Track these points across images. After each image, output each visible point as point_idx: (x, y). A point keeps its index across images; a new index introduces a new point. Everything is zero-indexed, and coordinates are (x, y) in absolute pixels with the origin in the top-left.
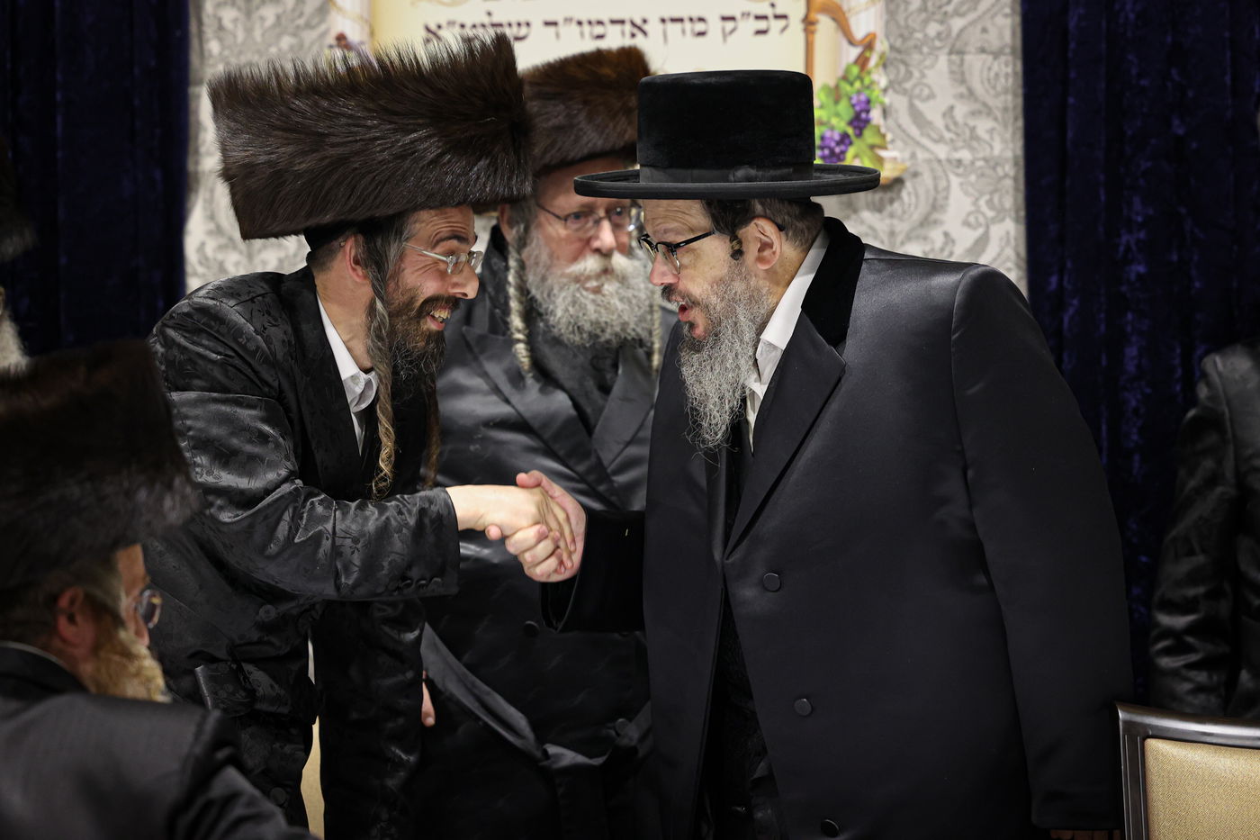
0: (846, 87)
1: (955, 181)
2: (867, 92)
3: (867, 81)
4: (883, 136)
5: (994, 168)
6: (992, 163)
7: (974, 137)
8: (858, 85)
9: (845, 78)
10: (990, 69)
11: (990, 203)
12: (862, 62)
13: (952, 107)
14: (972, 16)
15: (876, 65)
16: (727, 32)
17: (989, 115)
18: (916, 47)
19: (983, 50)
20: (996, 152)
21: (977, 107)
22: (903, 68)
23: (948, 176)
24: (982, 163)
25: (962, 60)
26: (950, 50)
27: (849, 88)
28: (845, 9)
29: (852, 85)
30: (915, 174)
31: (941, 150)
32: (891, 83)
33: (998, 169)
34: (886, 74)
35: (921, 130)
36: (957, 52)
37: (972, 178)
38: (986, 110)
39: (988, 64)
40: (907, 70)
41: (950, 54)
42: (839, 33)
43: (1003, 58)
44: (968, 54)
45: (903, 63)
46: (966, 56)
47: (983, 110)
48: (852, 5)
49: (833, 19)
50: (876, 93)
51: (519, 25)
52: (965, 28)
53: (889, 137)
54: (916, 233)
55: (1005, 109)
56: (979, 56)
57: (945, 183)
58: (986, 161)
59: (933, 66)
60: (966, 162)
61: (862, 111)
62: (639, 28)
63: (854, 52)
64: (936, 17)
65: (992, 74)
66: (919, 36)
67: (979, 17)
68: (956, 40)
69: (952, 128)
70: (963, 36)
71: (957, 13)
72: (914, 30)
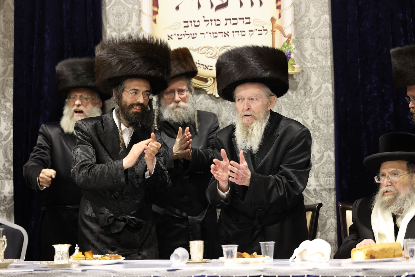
1: (313, 73)
2: (290, 50)
3: (289, 47)
4: (295, 61)
5: (323, 69)
6: (322, 68)
7: (318, 61)
8: (287, 48)
9: (283, 46)
10: (321, 42)
11: (322, 78)
12: (288, 41)
13: (312, 53)
14: (317, 28)
15: (292, 42)
16: (251, 34)
17: (322, 55)
18: (302, 37)
19: (320, 38)
20: (324, 65)
21: (318, 52)
22: (299, 43)
23: (311, 71)
24: (320, 68)
25: (314, 40)
26: (311, 37)
27: (285, 49)
28: (283, 28)
29: (285, 48)
30: (302, 71)
31: (309, 65)
32: (296, 47)
33: (324, 69)
34: (294, 45)
35: (304, 59)
36: (313, 38)
37: (317, 72)
38: (321, 53)
39: (321, 41)
40: (300, 44)
41: (311, 39)
42: (282, 34)
43: (325, 39)
44: (316, 38)
45: (299, 41)
46: (315, 39)
47: (320, 53)
48: (285, 27)
49: (280, 30)
50: (292, 50)
51: (194, 34)
52: (315, 31)
53: (296, 62)
54: (303, 87)
55: (326, 53)
56: (318, 39)
57: (310, 73)
58: (321, 67)
59: (306, 42)
60: (315, 68)
61: (288, 55)
62: (227, 34)
63: (286, 39)
64: (307, 29)
65: (322, 44)
66: (303, 34)
67: (319, 28)
68: (312, 35)
69: (312, 58)
70: (314, 34)
71: (312, 28)
72: (301, 33)
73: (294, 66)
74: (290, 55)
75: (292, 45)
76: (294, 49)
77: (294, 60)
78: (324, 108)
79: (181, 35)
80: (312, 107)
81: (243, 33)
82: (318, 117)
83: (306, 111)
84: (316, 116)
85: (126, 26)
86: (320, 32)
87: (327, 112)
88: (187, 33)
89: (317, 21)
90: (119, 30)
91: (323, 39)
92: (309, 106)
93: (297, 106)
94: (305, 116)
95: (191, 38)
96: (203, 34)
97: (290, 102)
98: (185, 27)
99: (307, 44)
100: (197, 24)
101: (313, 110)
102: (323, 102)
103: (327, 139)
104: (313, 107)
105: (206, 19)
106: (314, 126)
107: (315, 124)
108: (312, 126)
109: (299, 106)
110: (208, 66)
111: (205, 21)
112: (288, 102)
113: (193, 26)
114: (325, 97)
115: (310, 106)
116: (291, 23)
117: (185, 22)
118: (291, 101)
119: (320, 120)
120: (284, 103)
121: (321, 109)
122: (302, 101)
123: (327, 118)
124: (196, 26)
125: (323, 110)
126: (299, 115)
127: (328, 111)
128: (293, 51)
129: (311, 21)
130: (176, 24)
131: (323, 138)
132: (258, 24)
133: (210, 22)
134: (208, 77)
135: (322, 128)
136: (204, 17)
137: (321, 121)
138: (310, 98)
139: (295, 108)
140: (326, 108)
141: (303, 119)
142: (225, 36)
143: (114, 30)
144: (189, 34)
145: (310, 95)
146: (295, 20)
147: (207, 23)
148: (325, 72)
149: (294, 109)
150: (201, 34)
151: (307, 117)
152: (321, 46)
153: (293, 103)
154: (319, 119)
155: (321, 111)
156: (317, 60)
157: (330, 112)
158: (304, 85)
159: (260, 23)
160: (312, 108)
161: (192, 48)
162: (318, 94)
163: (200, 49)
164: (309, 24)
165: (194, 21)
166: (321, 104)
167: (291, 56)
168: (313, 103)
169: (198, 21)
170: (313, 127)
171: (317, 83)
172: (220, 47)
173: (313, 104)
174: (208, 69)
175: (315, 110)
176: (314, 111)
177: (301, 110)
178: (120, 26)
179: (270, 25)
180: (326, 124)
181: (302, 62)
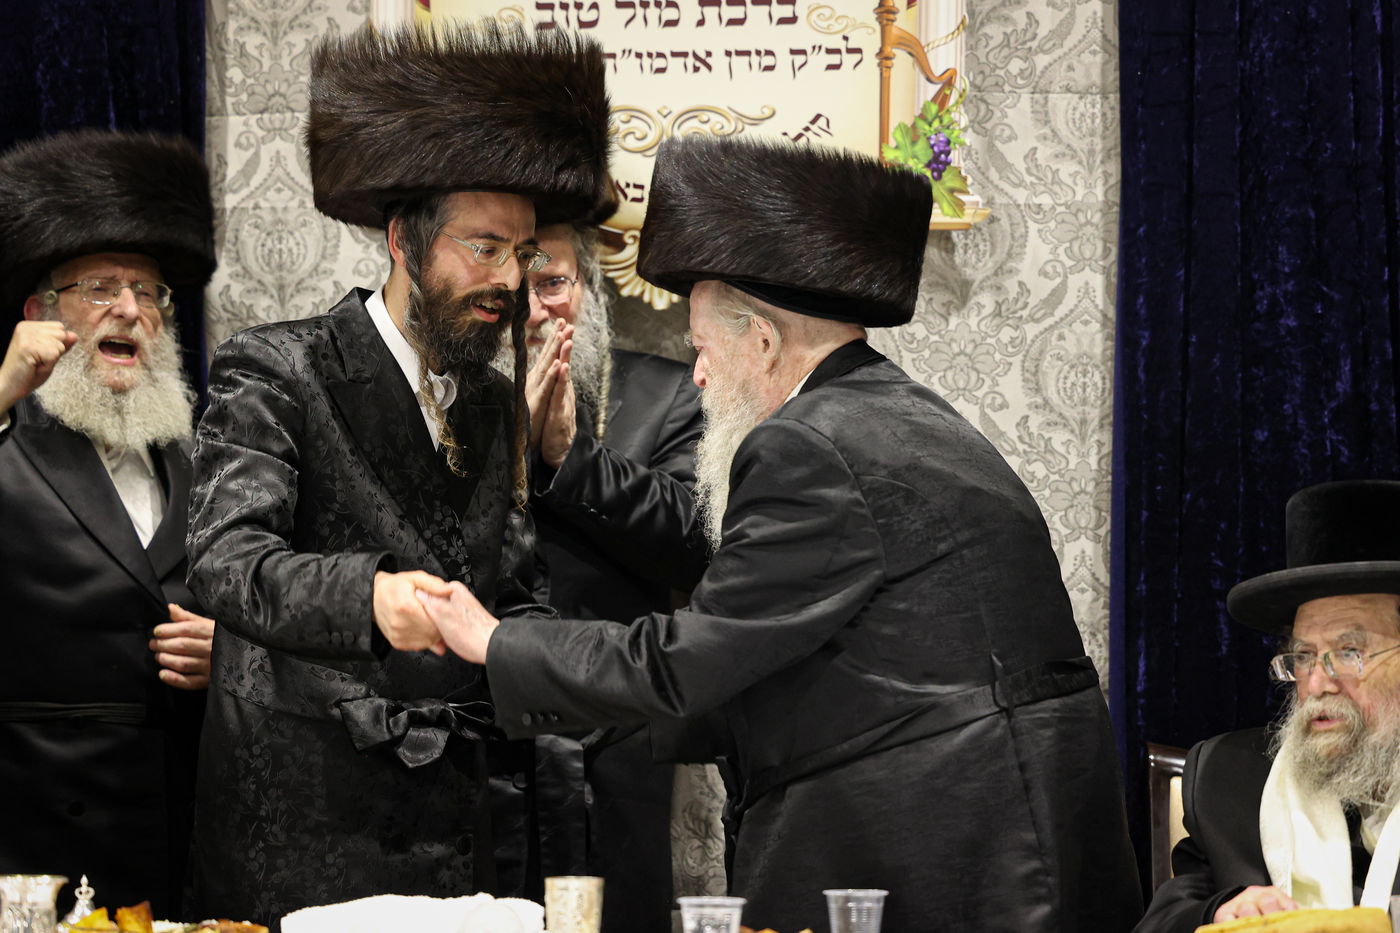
0: (923, 126)
1: (1033, 227)
2: (947, 132)
3: (946, 121)
4: (965, 179)
5: (1076, 215)
6: (1073, 210)
7: (1056, 181)
8: (936, 124)
9: (922, 117)
10: (1075, 109)
11: (1069, 251)
12: (941, 99)
13: (1035, 149)
14: (1058, 52)
15: (957, 103)
16: (797, 66)
17: (1073, 157)
18: (997, 84)
19: (1068, 90)
20: (1079, 197)
21: (1061, 149)
22: (983, 107)
23: (1026, 222)
24: (1063, 209)
25: (1046, 99)
26: (1034, 88)
27: (927, 127)
28: (923, 44)
29: (930, 125)
30: (992, 220)
31: (1021, 195)
32: (971, 121)
33: (1081, 216)
34: (966, 112)
35: (1000, 173)
36: (1041, 91)
37: (1052, 224)
38: (1070, 153)
39: (1073, 103)
40: (988, 109)
41: (1033, 93)
42: (917, 69)
43: (1090, 98)
44: (1053, 93)
45: (983, 101)
46: (1050, 95)
47: (1067, 152)
48: (931, 38)
49: (910, 54)
50: (956, 133)
52: (1050, 65)
53: (970, 180)
54: (989, 283)
55: (1091, 152)
56: (1064, 95)
57: (1023, 230)
58: (1068, 207)
59: (1015, 105)
60: (1046, 208)
61: (941, 152)
62: (703, 62)
63: (933, 89)
64: (1019, 53)
65: (1078, 115)
66: (1002, 73)
67: (1065, 54)
68: (1040, 77)
69: (1034, 171)
70: (1048, 74)
71: (1041, 50)
72: (996, 67)
73: (963, 198)
74: (948, 153)
75: (955, 116)
76: (965, 130)
77: (963, 173)
78: (1072, 367)
80: (1023, 362)
81: (768, 61)
82: (1046, 402)
83: (997, 378)
84: (1039, 400)
85: (304, 11)
86: (1070, 68)
87: (1084, 386)
89: (1061, 24)
90: (275, 24)
91: (1081, 98)
92: (1010, 360)
93: (962, 357)
94: (994, 399)
96: (612, 56)
97: (935, 338)
99: (1018, 113)
100: (588, 16)
101: (1028, 375)
102: (1070, 346)
103: (1078, 493)
104: (1026, 364)
106: (1027, 440)
107: (1034, 429)
108: (1020, 438)
109: (970, 356)
110: (628, 185)
111: (620, 5)
112: (927, 338)
113: (574, 23)
114: (1078, 327)
115: (1017, 361)
116: (953, 28)
117: (540, 6)
118: (941, 337)
119: (1054, 417)
120: (911, 343)
121: (1060, 372)
122: (983, 339)
123: (1080, 409)
124: (582, 25)
125: (1066, 378)
126: (967, 393)
127: (1087, 380)
128: (962, 139)
129: (1037, 22)
130: (505, 14)
131: (1064, 487)
132: (825, 24)
133: (640, 11)
134: (627, 230)
135: (1061, 449)
137: (1059, 420)
138: (1017, 328)
139: (955, 362)
140: (1080, 369)
141: (982, 407)
142: (696, 69)
143: (253, 25)
145: (1018, 315)
146: (972, 14)
147: (628, 12)
148: (1081, 226)
149: (951, 368)
151: (999, 401)
152: (1074, 122)
153: (949, 345)
154: (1052, 410)
155: (1058, 380)
156: (1053, 178)
157: (1095, 384)
158: (996, 274)
159: (832, 21)
160: (1023, 366)
162: (1052, 314)
164: (1029, 35)
165: (579, 6)
166: (1062, 353)
167: (951, 156)
168: (1030, 346)
169: (595, 6)
170: (1023, 442)
171: (1049, 268)
172: (676, 112)
173: (1028, 351)
174: (625, 196)
175: (1035, 374)
176: (1032, 378)
177: (978, 372)
178: (278, 11)
179: (874, 30)
180: (1077, 432)
181: (992, 182)
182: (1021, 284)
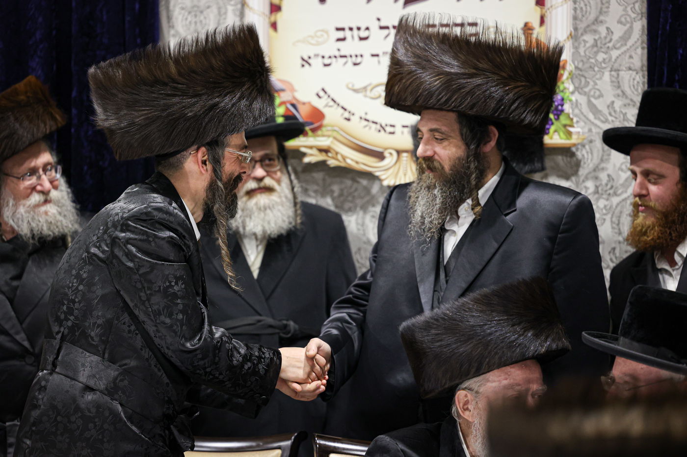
2: (562, 94)
3: (562, 88)
4: (572, 119)
10: (634, 79)
13: (613, 102)
14: (624, 49)
15: (567, 78)
18: (591, 67)
19: (630, 69)
21: (628, 101)
22: (583, 80)
25: (618, 75)
26: (611, 68)
30: (591, 141)
36: (615, 70)
38: (633, 103)
39: (633, 76)
40: (586, 81)
41: (611, 71)
43: (641, 73)
44: (622, 70)
45: (583, 76)
46: (620, 72)
47: (631, 103)
50: (567, 94)
51: (356, 56)
52: (620, 55)
53: (575, 120)
54: (591, 175)
56: (628, 72)
64: (603, 50)
65: (636, 82)
66: (593, 61)
67: (628, 49)
68: (614, 63)
69: (613, 114)
70: (618, 61)
71: (615, 48)
72: (590, 57)
73: (571, 129)
74: (562, 105)
75: (566, 85)
76: (573, 93)
77: (571, 116)
79: (330, 57)
80: (612, 218)
84: (621, 239)
86: (631, 57)
88: (343, 53)
89: (625, 33)
91: (637, 73)
92: (604, 217)
95: (350, 64)
96: (377, 55)
98: (339, 40)
100: (364, 34)
101: (614, 225)
105: (383, 24)
107: (619, 255)
108: (611, 259)
110: (386, 125)
111: (382, 28)
113: (356, 38)
115: (608, 217)
116: (566, 37)
117: (338, 29)
124: (361, 39)
128: (571, 98)
129: (612, 33)
130: (319, 34)
133: (392, 31)
134: (386, 149)
136: (379, 19)
144: (345, 56)
145: (607, 193)
146: (576, 29)
147: (386, 32)
150: (373, 55)
152: (634, 87)
156: (622, 117)
158: (595, 170)
161: (353, 86)
162: (626, 192)
163: (369, 88)
164: (608, 39)
165: (359, 29)
167: (565, 107)
168: (615, 209)
169: (367, 29)
171: (624, 167)
173: (614, 213)
174: (385, 131)
175: (618, 224)
176: (616, 227)
181: (590, 121)
182: (609, 176)
